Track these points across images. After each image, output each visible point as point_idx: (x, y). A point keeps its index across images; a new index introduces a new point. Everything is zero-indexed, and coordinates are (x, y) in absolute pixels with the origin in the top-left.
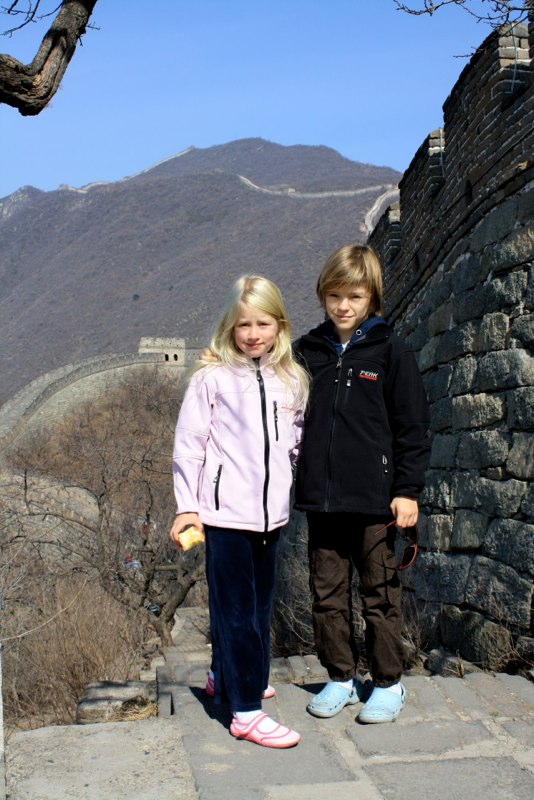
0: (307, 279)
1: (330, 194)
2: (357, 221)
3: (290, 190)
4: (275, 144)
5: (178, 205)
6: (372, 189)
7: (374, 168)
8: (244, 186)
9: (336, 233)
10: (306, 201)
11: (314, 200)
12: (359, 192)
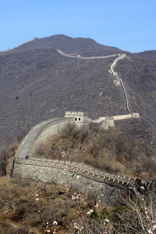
0: (88, 91)
1: (95, 58)
2: (107, 68)
3: (78, 56)
4: (69, 37)
5: (33, 61)
6: (112, 56)
7: (110, 47)
8: (59, 54)
9: (99, 73)
10: (86, 60)
11: (89, 60)
12: (107, 57)
